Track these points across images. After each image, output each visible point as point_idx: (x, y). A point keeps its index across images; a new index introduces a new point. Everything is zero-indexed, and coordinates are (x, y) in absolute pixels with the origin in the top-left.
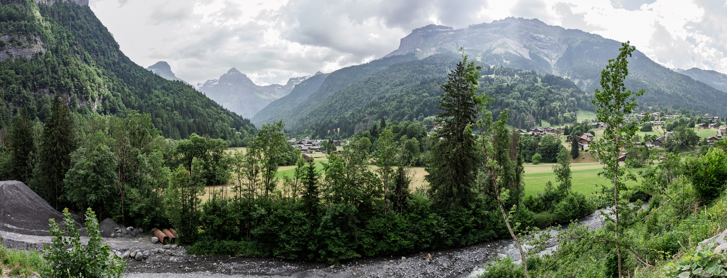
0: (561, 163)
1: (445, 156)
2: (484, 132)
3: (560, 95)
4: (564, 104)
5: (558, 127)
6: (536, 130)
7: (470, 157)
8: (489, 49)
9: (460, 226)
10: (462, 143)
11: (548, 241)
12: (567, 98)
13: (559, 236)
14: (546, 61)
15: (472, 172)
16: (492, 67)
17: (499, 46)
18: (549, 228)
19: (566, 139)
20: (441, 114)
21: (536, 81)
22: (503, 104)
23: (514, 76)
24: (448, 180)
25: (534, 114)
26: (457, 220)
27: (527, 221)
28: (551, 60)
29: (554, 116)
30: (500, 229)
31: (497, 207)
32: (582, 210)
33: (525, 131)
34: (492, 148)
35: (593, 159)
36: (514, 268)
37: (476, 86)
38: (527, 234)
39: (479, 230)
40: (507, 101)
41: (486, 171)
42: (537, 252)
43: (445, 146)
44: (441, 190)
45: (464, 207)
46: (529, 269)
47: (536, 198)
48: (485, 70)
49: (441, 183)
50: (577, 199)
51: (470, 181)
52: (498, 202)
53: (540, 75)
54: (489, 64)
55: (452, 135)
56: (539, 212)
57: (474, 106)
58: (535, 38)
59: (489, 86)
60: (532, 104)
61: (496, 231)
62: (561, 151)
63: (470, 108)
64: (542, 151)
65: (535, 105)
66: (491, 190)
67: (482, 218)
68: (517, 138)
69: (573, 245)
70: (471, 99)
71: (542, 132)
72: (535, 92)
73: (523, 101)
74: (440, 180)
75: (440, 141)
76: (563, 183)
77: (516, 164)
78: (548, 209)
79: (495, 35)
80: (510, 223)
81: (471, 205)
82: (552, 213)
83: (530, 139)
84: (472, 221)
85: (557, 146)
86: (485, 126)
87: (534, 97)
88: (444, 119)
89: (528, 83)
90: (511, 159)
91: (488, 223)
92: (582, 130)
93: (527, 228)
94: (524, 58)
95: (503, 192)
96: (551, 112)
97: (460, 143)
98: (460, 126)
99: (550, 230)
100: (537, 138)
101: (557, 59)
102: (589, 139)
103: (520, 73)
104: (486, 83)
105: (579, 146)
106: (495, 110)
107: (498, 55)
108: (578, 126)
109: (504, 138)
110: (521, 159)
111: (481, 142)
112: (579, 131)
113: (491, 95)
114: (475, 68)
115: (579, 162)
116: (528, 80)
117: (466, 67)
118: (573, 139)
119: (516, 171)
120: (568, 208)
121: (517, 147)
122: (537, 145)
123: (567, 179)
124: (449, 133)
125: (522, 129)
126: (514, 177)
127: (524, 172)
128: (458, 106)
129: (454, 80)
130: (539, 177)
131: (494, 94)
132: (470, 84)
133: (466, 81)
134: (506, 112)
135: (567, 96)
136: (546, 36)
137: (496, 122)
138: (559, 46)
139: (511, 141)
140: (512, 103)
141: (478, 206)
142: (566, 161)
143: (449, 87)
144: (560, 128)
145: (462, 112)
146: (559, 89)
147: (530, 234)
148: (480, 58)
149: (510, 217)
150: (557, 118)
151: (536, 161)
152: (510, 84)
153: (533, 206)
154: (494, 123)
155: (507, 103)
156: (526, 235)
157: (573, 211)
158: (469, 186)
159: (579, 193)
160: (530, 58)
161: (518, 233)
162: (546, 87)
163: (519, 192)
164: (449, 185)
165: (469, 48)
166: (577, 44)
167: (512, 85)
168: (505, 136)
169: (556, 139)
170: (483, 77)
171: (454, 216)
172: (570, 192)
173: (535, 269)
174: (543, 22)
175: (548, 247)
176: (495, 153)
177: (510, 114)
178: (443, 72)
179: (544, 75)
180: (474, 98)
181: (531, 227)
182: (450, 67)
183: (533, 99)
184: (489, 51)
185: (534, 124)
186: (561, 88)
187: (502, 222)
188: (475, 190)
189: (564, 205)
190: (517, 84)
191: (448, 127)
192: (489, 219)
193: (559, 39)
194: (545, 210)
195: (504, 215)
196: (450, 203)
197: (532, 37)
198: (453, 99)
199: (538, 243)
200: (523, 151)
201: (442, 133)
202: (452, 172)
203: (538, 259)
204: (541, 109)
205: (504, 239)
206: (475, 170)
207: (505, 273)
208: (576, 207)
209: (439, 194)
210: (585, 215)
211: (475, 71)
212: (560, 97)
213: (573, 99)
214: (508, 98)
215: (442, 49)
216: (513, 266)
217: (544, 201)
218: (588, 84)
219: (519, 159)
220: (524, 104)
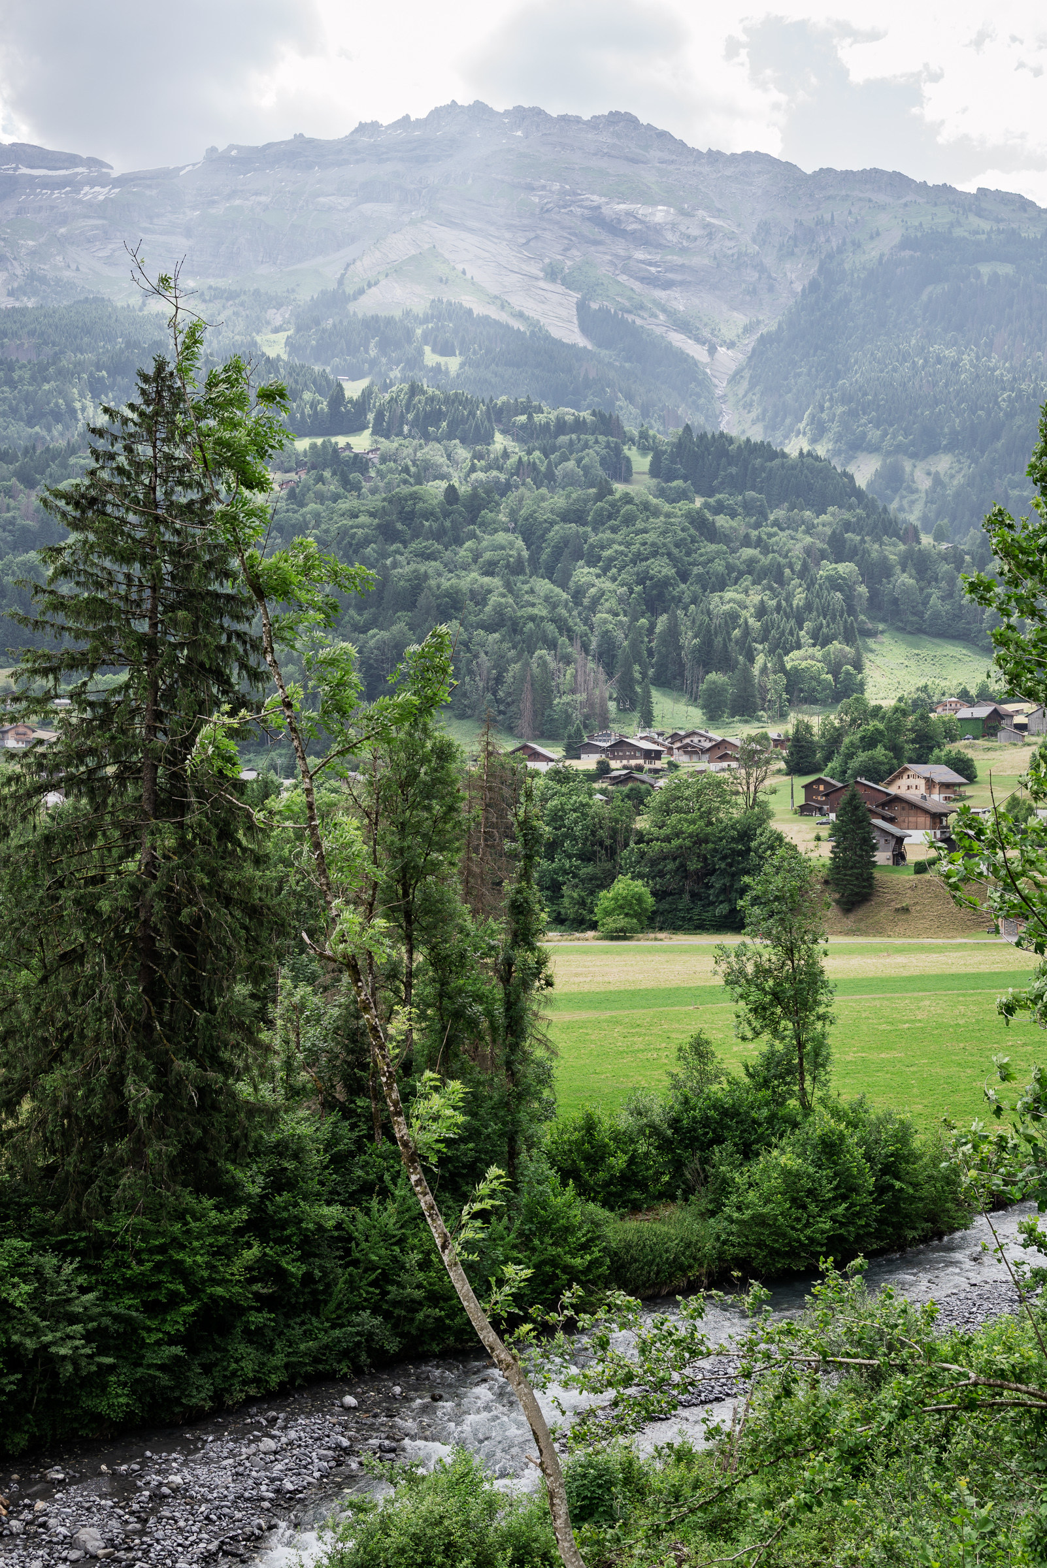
0: (768, 934)
1: (77, 902)
2: (313, 761)
3: (766, 550)
4: (789, 598)
5: (750, 730)
6: (621, 747)
7: (228, 901)
8: (333, 286)
9: (175, 1300)
10: (181, 825)
11: (687, 1371)
12: (805, 567)
13: (751, 1346)
14: (682, 358)
15: (241, 990)
16: (353, 390)
17: (396, 271)
18: (694, 1302)
19: (800, 799)
20: (48, 658)
21: (620, 469)
22: (422, 600)
23: (488, 439)
24: (97, 1039)
25: (607, 656)
26: (158, 1268)
27: (568, 1259)
28: (712, 350)
29: (726, 664)
30: (414, 1306)
31: (394, 1180)
32: (893, 1209)
33: (555, 752)
34: (361, 847)
35: (964, 914)
36: (500, 1514)
37: (258, 498)
38: (570, 1327)
39: (287, 1316)
40: (446, 584)
41: (326, 979)
42: (623, 1430)
43: (70, 840)
44: (55, 1101)
45: (198, 1191)
46: (579, 1517)
47: (622, 1126)
48: (313, 405)
49: (56, 1057)
50: (862, 1142)
51: (234, 1037)
52: (397, 1156)
53: (644, 435)
54: (336, 371)
55: (118, 777)
56: (635, 1208)
57: (247, 612)
58: (614, 228)
59: (336, 498)
60: (596, 601)
61: (387, 1316)
62: (767, 868)
63: (227, 622)
64: (653, 863)
65: (612, 603)
66: (356, 1088)
67: (308, 1246)
68: (507, 792)
69: (836, 1404)
70: (227, 574)
71: (657, 755)
72: (614, 530)
73: (544, 586)
74: (45, 1041)
75: (42, 819)
76: (779, 1046)
77: (501, 939)
78: (689, 1190)
79: (368, 208)
80: (469, 1267)
81: (239, 1175)
82: (713, 1213)
83: (584, 799)
84: (249, 1269)
85: (746, 834)
86: (319, 725)
87: (611, 559)
88: (64, 688)
89: (570, 480)
90: (474, 912)
91: (342, 1276)
92: (896, 750)
93: (567, 1297)
94: (548, 337)
95: (426, 1097)
96: (707, 643)
97: (166, 826)
98: (167, 724)
99: (700, 1313)
100: (626, 789)
101: (750, 342)
102: (936, 800)
103: (523, 427)
104: (320, 479)
105: (877, 839)
106: (376, 636)
107: (389, 321)
108: (875, 724)
109: (429, 792)
110: (531, 911)
111: (294, 817)
112: (880, 752)
113: (352, 549)
114: (252, 396)
115: (878, 930)
116: (571, 464)
117: (195, 390)
118: (844, 797)
119: (506, 979)
120: (810, 1192)
121: (508, 845)
122: (629, 830)
123: (801, 1026)
124: (100, 767)
125: (535, 738)
126: (489, 1014)
127: (549, 984)
128: (155, 607)
129: (122, 460)
130: (638, 1013)
131: (367, 541)
132: (222, 488)
133: (197, 471)
134: (440, 648)
135: (808, 551)
136: (683, 213)
137: (384, 700)
138: (761, 269)
139: (470, 810)
140: (480, 597)
141: (279, 1182)
142: (797, 921)
143: (93, 501)
144: (765, 737)
145: (175, 647)
146: (758, 513)
147: (583, 1331)
148: (282, 337)
149: (467, 1234)
150: (747, 678)
151: (622, 922)
152: (463, 490)
153: (602, 1175)
154: (371, 708)
155: (447, 594)
156: (560, 1336)
157: (841, 1209)
158: (227, 1069)
159: (877, 1107)
160: (582, 341)
161: (514, 1321)
162: (684, 506)
163: (520, 1097)
164: (103, 1070)
165: (211, 282)
166: (873, 252)
167: (474, 495)
168: (436, 781)
169: (741, 800)
170: (302, 445)
171: (139, 1244)
172: (822, 1100)
173: (612, 1519)
174: (664, 135)
175: (688, 1405)
176: (381, 875)
177: (465, 656)
178: (57, 417)
179: (666, 435)
180: (249, 566)
181: (590, 1293)
182: (96, 388)
183: (605, 570)
184: (337, 299)
185: (606, 711)
186: (772, 508)
187: (425, 1265)
188: (265, 1089)
189: (786, 1173)
190: (505, 489)
191: (89, 734)
192: (348, 1251)
193: (765, 228)
194: (673, 1198)
195: (437, 1227)
196: (112, 1172)
197: (597, 218)
198: (119, 571)
199: (628, 1380)
200: (545, 864)
201: (57, 768)
202: (121, 989)
203: (628, 1467)
204: (651, 630)
205: (435, 1356)
206: (259, 974)
207: (450, 1545)
208: (854, 1189)
209: (43, 1123)
210: (911, 1234)
211: (254, 413)
212: (765, 560)
213: (845, 568)
214: (451, 567)
215: (43, 280)
216: (491, 1507)
217: (665, 1145)
218: (938, 481)
219: (519, 909)
220: (547, 599)
